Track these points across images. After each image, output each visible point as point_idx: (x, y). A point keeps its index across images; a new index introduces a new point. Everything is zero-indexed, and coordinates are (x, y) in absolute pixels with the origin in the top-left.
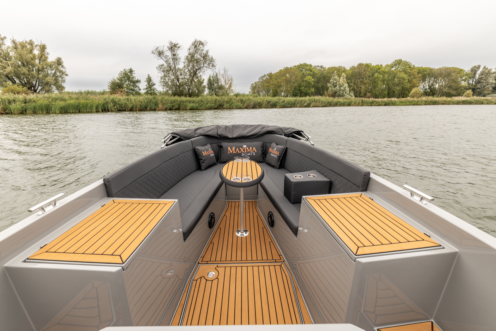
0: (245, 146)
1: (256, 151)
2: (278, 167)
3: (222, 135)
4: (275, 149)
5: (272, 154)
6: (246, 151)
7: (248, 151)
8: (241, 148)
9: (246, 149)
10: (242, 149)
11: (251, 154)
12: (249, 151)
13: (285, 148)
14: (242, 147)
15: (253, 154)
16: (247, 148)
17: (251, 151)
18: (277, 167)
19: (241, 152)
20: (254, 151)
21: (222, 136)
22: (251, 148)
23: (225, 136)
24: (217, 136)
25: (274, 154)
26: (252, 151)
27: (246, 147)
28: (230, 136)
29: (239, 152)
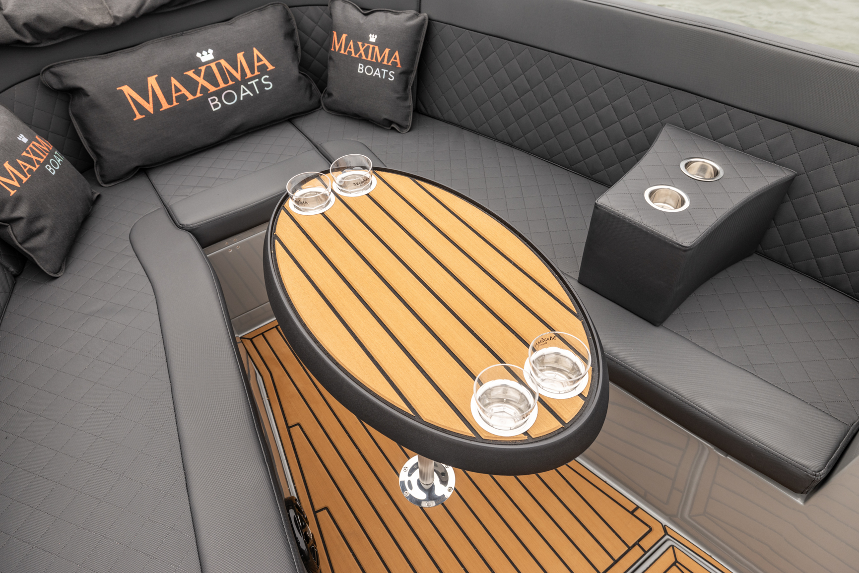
0: (206, 56)
1: (271, 67)
2: (410, 123)
3: (39, 18)
4: (373, 38)
5: (361, 68)
6: (225, 81)
7: (233, 78)
8: (190, 73)
9: (219, 66)
10: (198, 73)
11: (251, 88)
12: (238, 76)
13: (421, 25)
14: (196, 65)
15: (259, 84)
16: (223, 63)
17: (249, 75)
18: (404, 123)
19: (199, 95)
20: (262, 69)
21: (47, 29)
22: (240, 56)
23: (67, 21)
24: (17, 36)
25: (376, 65)
26: (252, 72)
27: (217, 57)
28: (98, 19)
29: (190, 97)
